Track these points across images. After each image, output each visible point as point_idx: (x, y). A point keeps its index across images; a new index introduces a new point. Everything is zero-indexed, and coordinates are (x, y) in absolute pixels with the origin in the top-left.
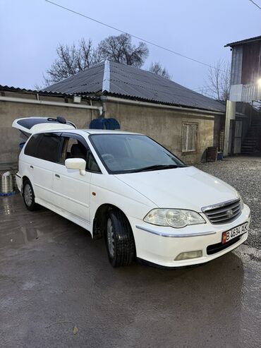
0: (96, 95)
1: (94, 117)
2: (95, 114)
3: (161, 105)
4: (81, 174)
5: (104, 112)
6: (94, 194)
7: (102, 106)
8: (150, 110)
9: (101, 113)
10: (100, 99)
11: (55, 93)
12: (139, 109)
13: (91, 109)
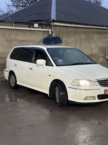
0: (47, 22)
1: (46, 36)
2: (46, 34)
3: (90, 27)
4: (43, 67)
5: (52, 33)
6: (50, 76)
7: (51, 29)
8: (82, 30)
9: (50, 33)
10: (50, 24)
11: (21, 22)
12: (75, 29)
13: (44, 31)
